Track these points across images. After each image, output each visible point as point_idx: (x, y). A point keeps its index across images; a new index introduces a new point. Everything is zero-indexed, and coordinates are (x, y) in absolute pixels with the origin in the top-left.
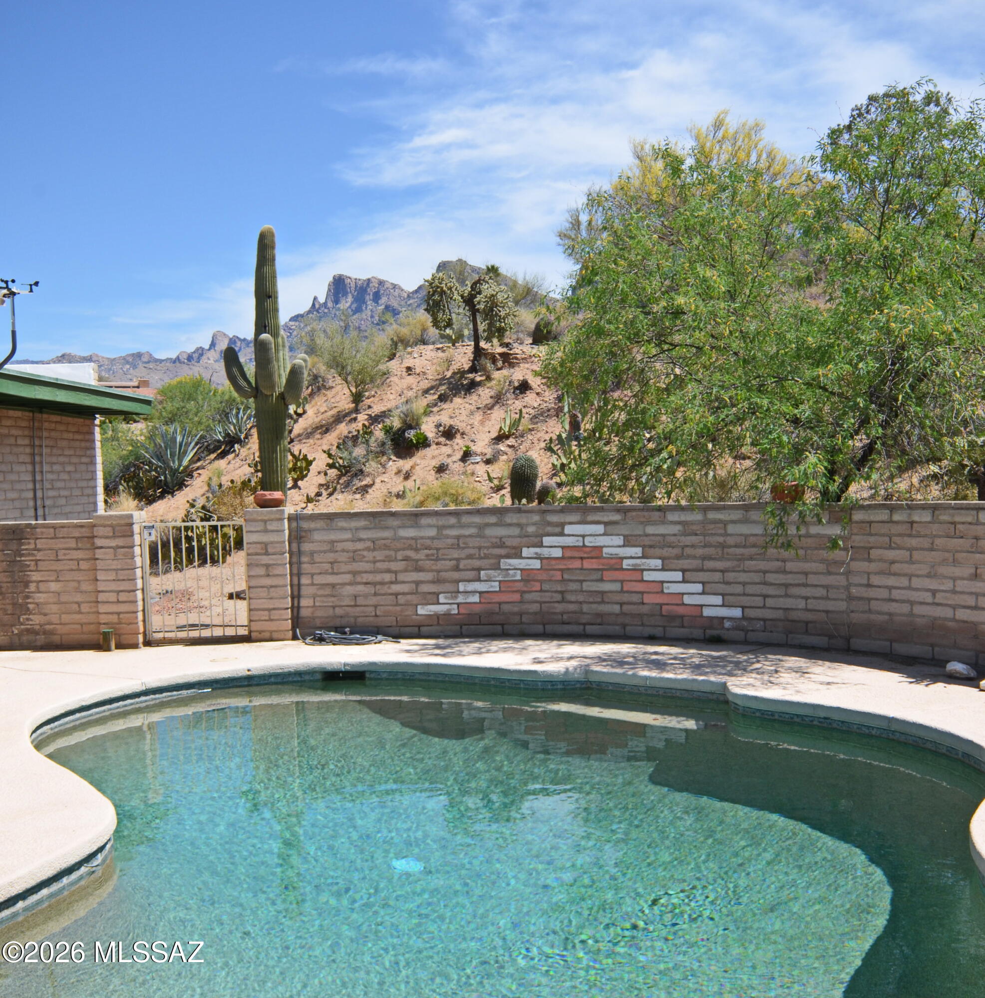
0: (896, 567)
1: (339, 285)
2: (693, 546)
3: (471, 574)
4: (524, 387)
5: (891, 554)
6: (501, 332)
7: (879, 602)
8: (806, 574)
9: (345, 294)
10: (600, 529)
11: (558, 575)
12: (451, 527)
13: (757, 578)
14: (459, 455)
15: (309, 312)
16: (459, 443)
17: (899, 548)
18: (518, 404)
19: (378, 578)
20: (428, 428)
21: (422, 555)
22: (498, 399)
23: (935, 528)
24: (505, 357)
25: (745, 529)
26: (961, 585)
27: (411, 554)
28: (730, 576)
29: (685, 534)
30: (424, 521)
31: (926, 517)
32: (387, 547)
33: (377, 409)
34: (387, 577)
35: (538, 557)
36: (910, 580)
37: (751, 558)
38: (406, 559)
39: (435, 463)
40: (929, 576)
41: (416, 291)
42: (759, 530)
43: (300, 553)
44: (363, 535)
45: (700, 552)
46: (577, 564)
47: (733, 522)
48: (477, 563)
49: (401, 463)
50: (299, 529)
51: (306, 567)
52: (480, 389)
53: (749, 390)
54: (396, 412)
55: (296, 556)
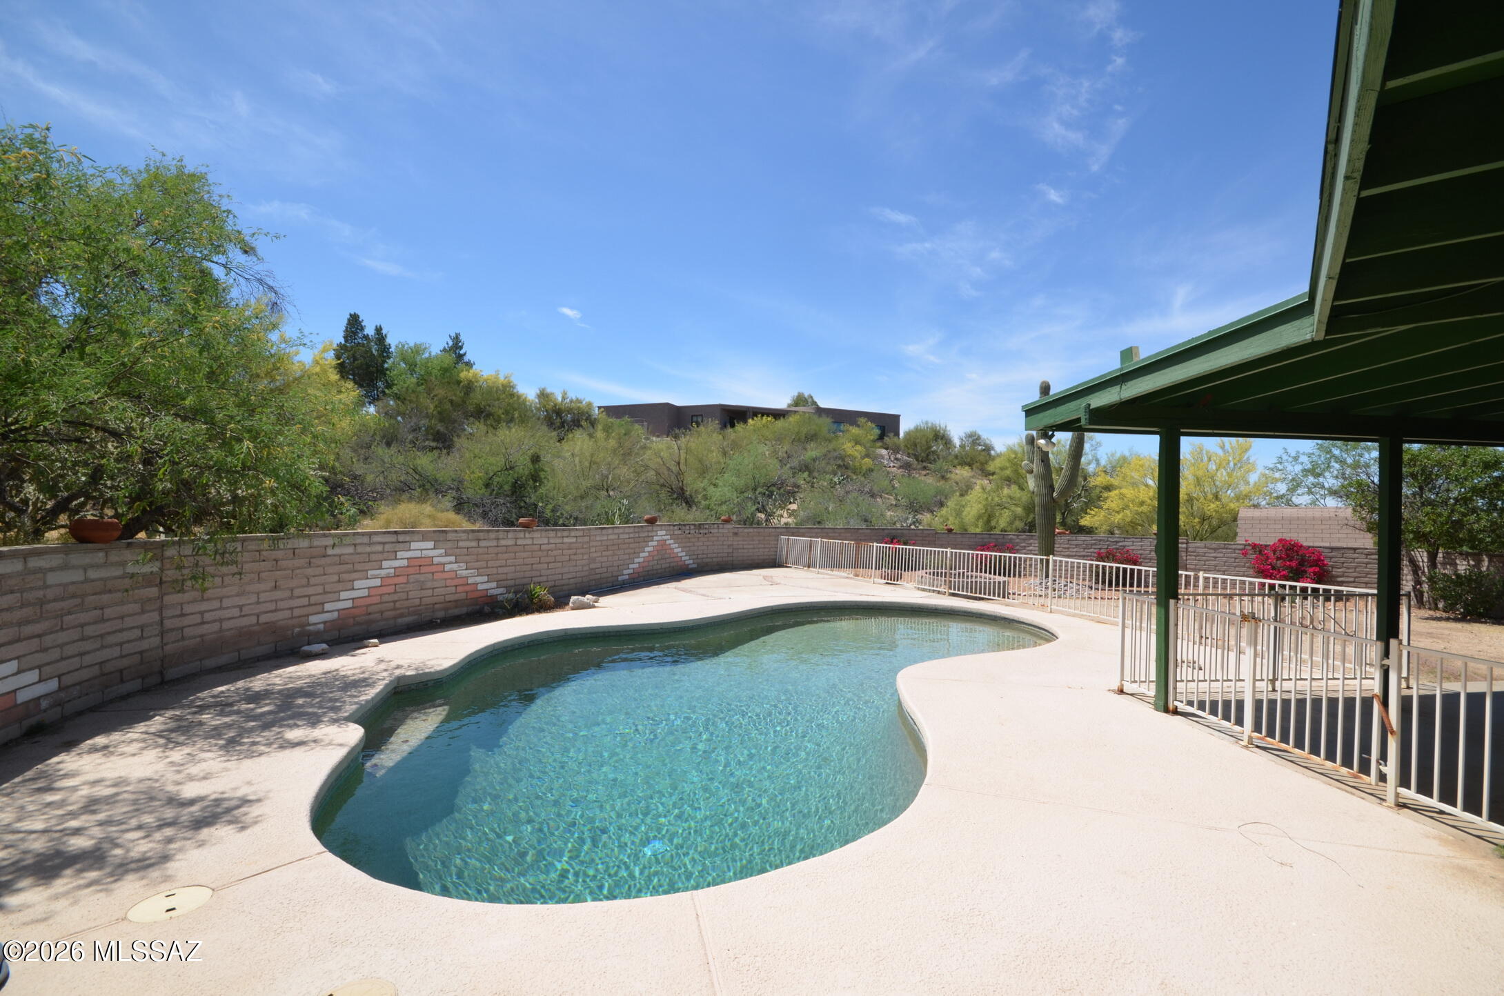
7: (191, 628)
8: (123, 617)
13: (75, 634)
25: (64, 577)
26: (264, 596)
28: (48, 640)
36: (221, 601)
37: (70, 612)
40: (237, 594)
45: (17, 615)
47: (54, 569)
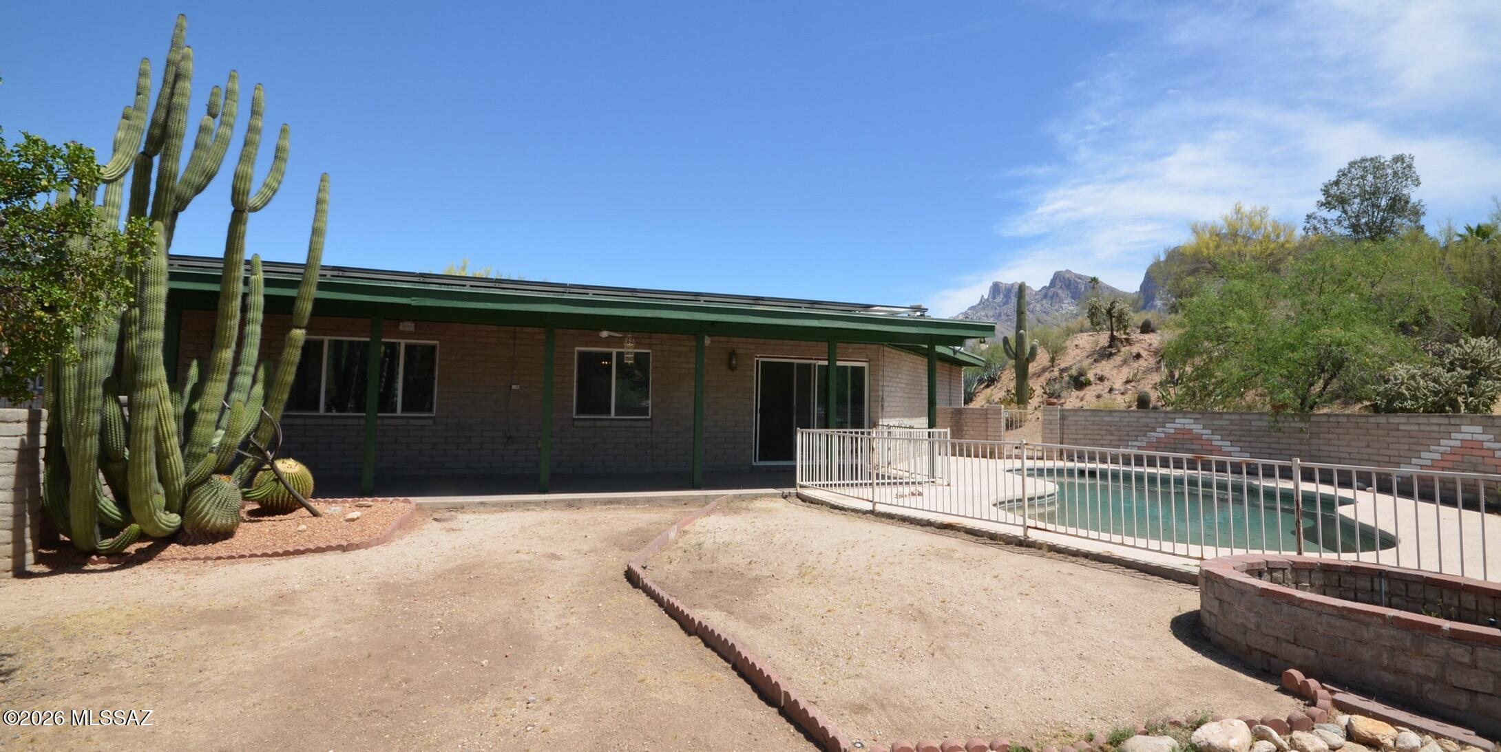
0: (1331, 442)
1: (996, 288)
2: (1235, 430)
3: (1134, 438)
4: (1138, 356)
5: (1330, 436)
6: (1125, 327)
8: (1290, 444)
9: (999, 293)
10: (1192, 421)
11: (1172, 441)
12: (1125, 417)
13: (1267, 445)
14: (1107, 390)
15: (979, 304)
16: (1107, 384)
17: (1333, 433)
18: (1136, 365)
19: (1095, 437)
20: (1091, 376)
21: (1113, 429)
22: (1125, 362)
23: (1349, 425)
24: (1127, 340)
25: (1259, 423)
26: (1362, 450)
27: (1108, 427)
28: (1253, 444)
29: (1231, 425)
30: (1115, 414)
31: (1345, 419)
32: (1098, 424)
33: (1063, 366)
34: (1099, 437)
35: (1163, 432)
37: (1263, 437)
38: (1106, 430)
39: (1095, 393)
40: (1347, 446)
41: (1040, 291)
42: (1266, 424)
43: (1063, 425)
44: (1089, 419)
45: (1239, 433)
46: (1181, 436)
47: (1254, 420)
48: (1136, 433)
49: (1078, 393)
50: (1063, 415)
51: (1066, 431)
52: (1115, 357)
53: (1260, 362)
54: (1074, 367)
55: (1062, 426)
